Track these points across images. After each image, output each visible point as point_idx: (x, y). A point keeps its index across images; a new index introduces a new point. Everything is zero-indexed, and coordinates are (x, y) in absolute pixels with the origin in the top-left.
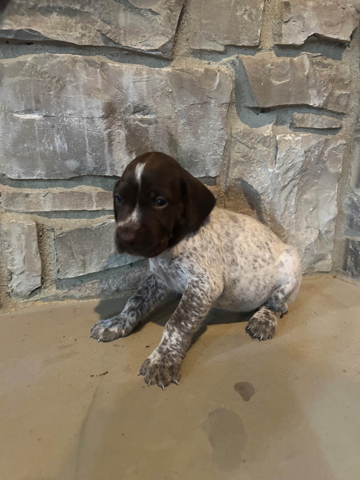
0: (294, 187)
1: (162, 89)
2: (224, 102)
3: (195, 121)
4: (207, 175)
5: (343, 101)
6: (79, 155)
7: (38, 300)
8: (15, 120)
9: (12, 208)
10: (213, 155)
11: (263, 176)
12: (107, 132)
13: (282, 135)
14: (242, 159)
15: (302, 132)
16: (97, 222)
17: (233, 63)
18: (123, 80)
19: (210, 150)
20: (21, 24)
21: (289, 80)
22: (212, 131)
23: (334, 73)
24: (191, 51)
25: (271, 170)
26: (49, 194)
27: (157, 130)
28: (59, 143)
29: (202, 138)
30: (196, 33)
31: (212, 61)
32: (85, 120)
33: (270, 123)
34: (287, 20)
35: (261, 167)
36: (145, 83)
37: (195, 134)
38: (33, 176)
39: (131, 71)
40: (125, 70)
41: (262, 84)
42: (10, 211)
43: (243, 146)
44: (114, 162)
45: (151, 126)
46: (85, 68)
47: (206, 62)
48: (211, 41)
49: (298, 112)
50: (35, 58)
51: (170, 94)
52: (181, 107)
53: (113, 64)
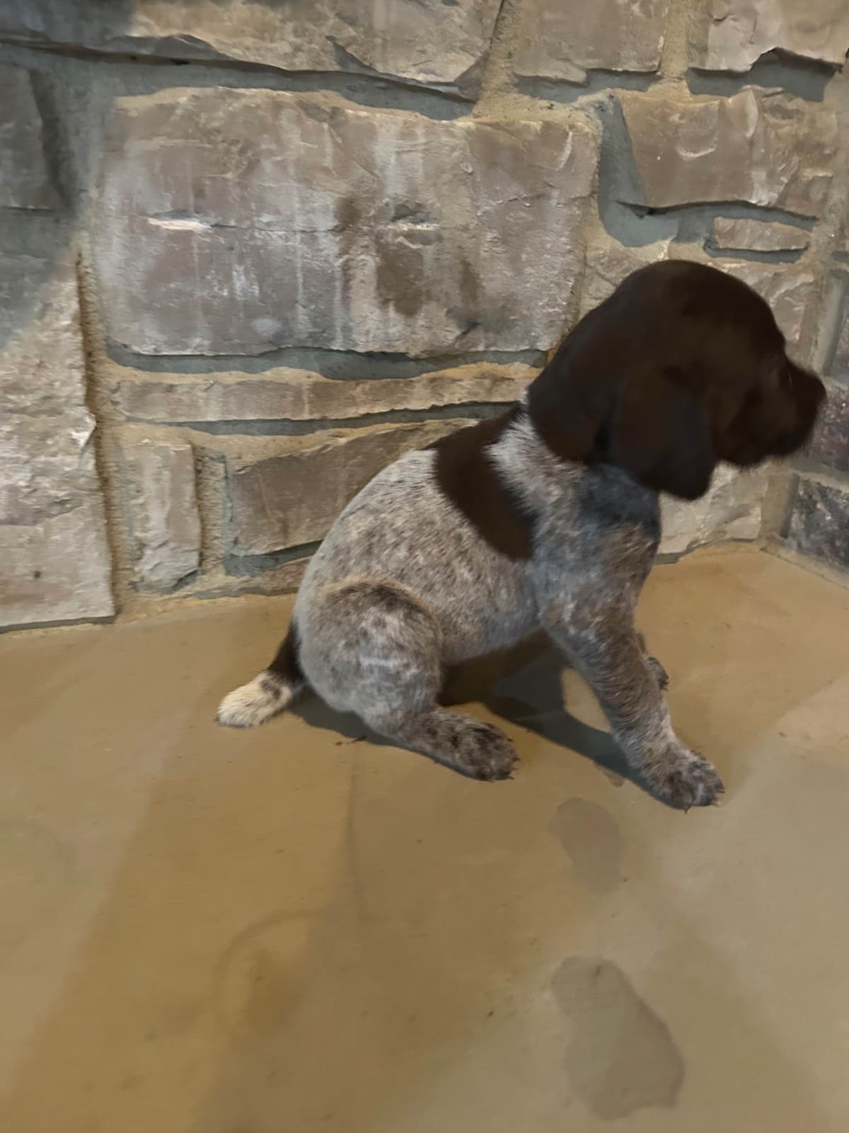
2: (578, 195)
4: (532, 346)
5: (816, 194)
6: (281, 306)
7: (190, 596)
8: (152, 232)
9: (140, 415)
12: (341, 260)
15: (729, 259)
16: (312, 442)
17: (601, 108)
18: (376, 148)
19: (542, 295)
20: (168, 25)
21: (713, 150)
22: (548, 256)
23: (804, 130)
24: (516, 81)
26: (215, 386)
28: (242, 283)
29: (529, 270)
30: (528, 41)
31: (557, 101)
32: (298, 236)
33: (665, 238)
34: (720, 18)
36: (420, 155)
37: (515, 264)
38: (185, 349)
39: (394, 127)
40: (381, 126)
41: (659, 158)
42: (138, 420)
43: (608, 285)
44: (351, 324)
45: (428, 247)
46: (299, 121)
47: (545, 103)
48: (560, 59)
49: (725, 217)
50: (196, 98)
51: (470, 177)
52: (491, 205)
53: (355, 112)
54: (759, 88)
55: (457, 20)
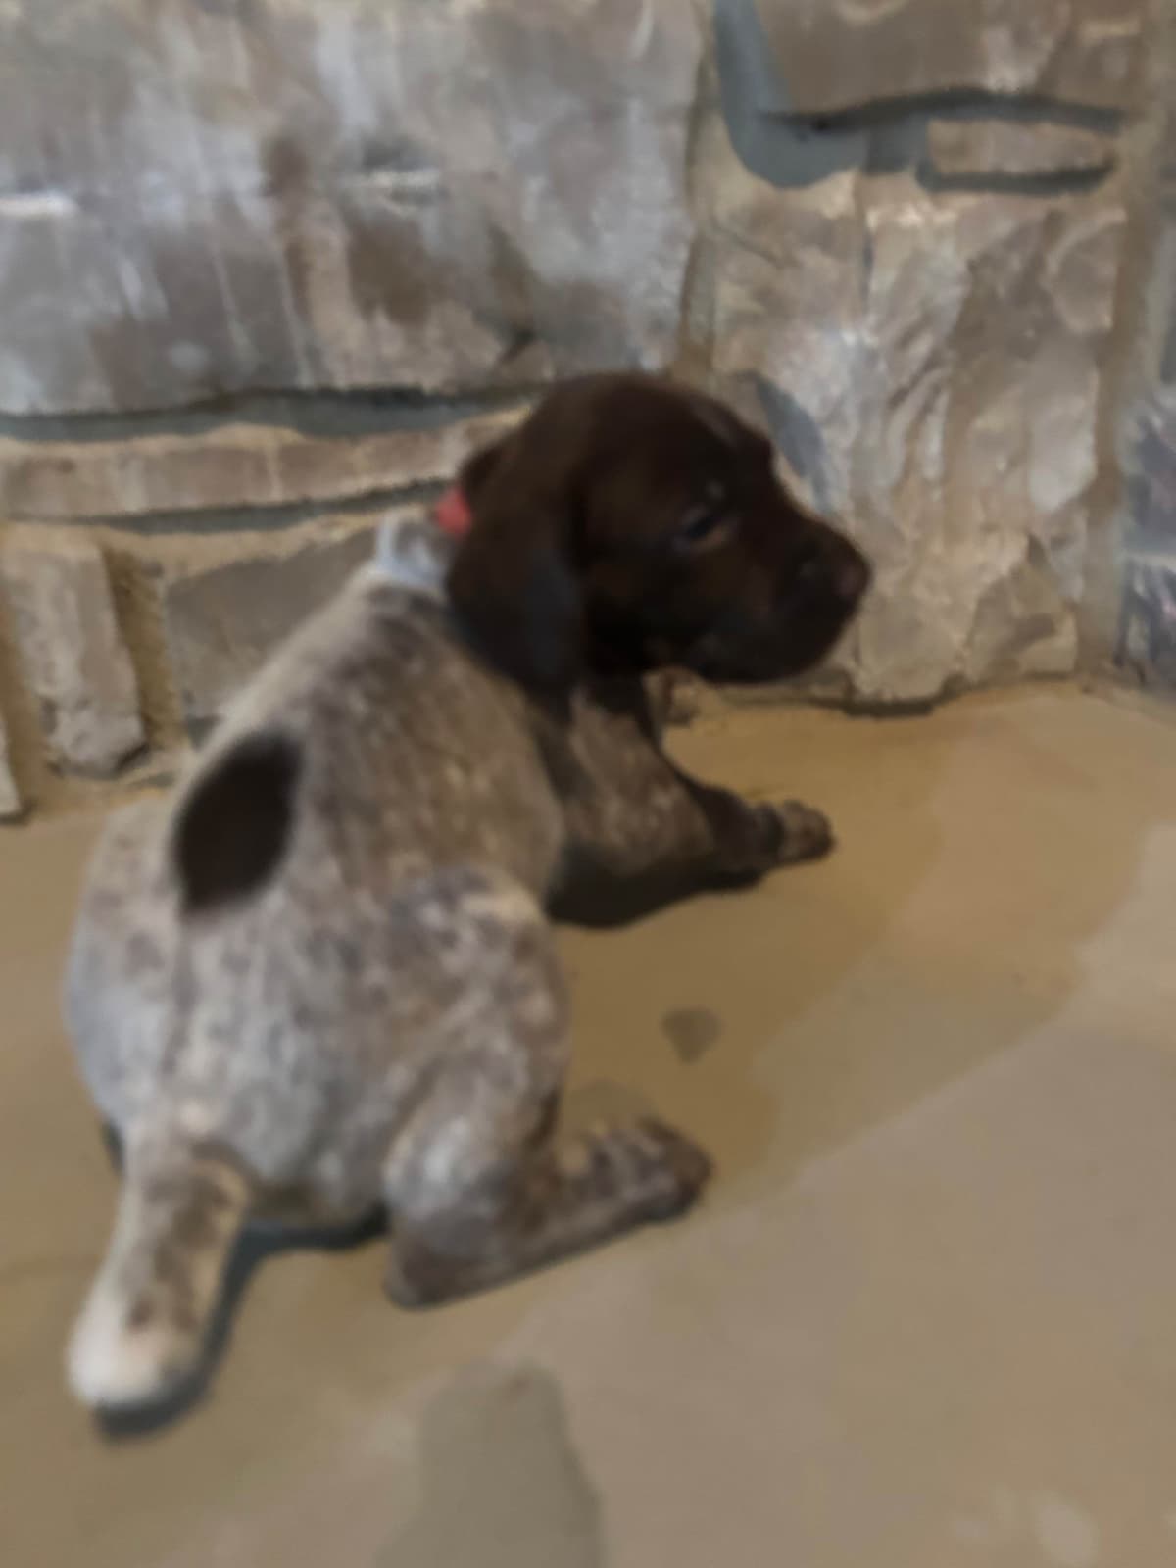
0: (936, 390)
1: (455, 73)
2: (672, 104)
3: (579, 181)
5: (1117, 66)
6: (204, 323)
7: (145, 782)
9: (27, 509)
10: (649, 296)
11: (824, 361)
13: (888, 208)
14: (755, 307)
15: (960, 195)
18: (320, 52)
22: (638, 213)
25: (849, 338)
26: (134, 461)
27: (449, 225)
28: (137, 288)
35: (819, 327)
36: (393, 56)
42: (26, 518)
43: (758, 259)
44: (318, 344)
45: (427, 211)
46: (189, 20)
49: (947, 119)
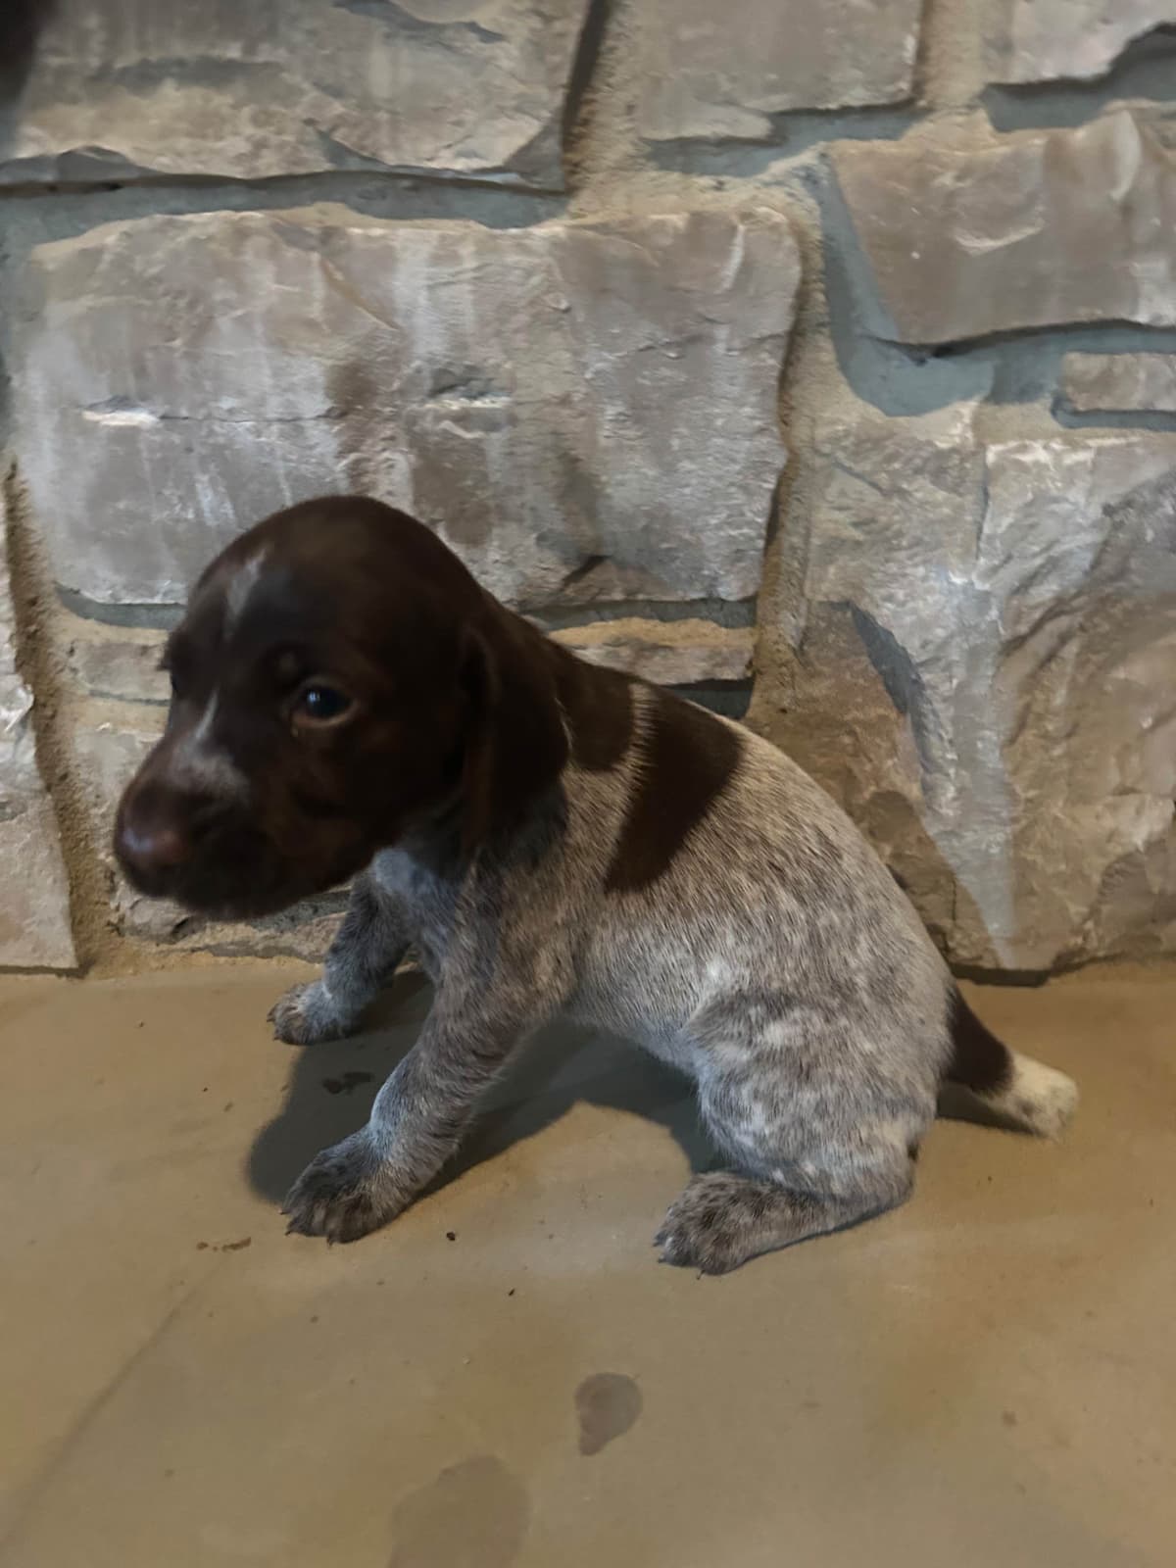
0: (1064, 639)
1: (532, 303)
2: (766, 332)
3: (659, 408)
4: (709, 593)
7: (200, 949)
8: (90, 430)
9: (105, 687)
10: (729, 524)
11: (930, 599)
12: (344, 462)
13: (1012, 444)
14: (857, 534)
17: (809, 178)
18: (397, 283)
21: (1039, 229)
22: (719, 441)
24: (648, 149)
25: (958, 580)
27: (515, 449)
28: (209, 499)
29: (687, 465)
30: (658, 82)
31: (729, 175)
32: (275, 428)
33: (966, 396)
35: (925, 562)
36: (468, 287)
37: (659, 453)
38: (152, 596)
39: (424, 248)
40: (405, 249)
41: (916, 255)
42: (103, 695)
43: (860, 485)
45: (494, 436)
46: (273, 253)
47: (706, 181)
48: (716, 103)
49: (1087, 351)
50: (127, 235)
51: (565, 316)
52: (605, 360)
53: (364, 230)
54: (1145, 103)
55: (506, 64)
